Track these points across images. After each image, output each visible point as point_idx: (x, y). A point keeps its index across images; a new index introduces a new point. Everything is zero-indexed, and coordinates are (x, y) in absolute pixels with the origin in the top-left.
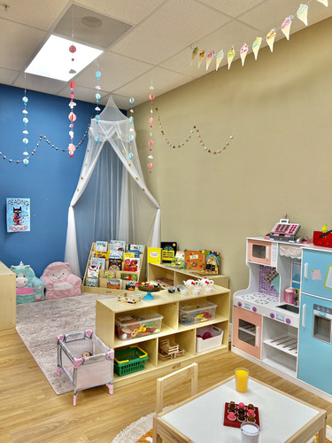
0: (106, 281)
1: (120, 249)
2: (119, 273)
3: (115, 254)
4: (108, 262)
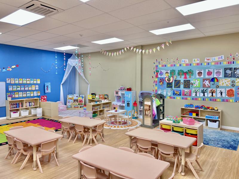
0: (74, 106)
1: (77, 97)
2: (77, 103)
3: (75, 98)
4: (73, 101)
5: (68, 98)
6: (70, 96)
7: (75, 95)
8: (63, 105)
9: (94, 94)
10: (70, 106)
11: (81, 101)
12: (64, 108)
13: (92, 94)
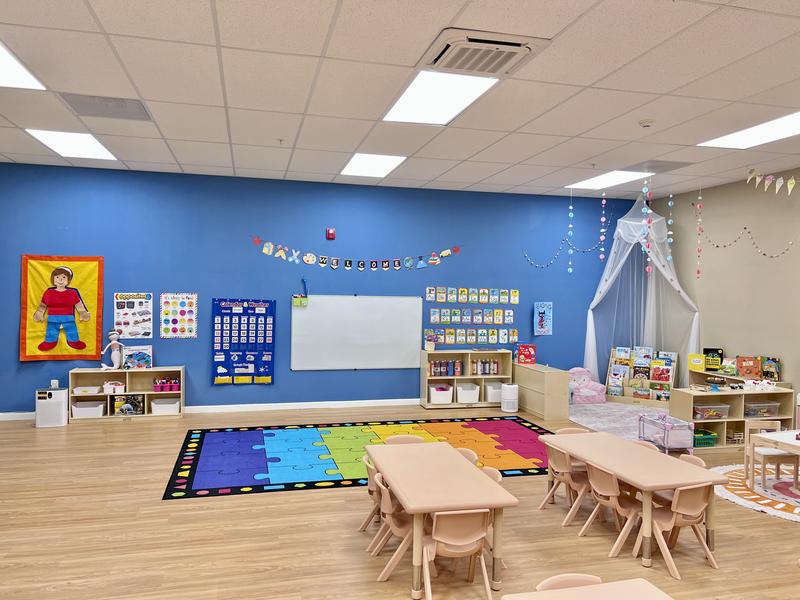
0: (633, 390)
1: (647, 356)
2: (647, 383)
3: (641, 362)
4: (632, 370)
5: (612, 360)
6: (620, 354)
7: (642, 351)
8: (593, 383)
9: (716, 351)
10: (619, 390)
11: (661, 375)
12: (594, 393)
13: (707, 351)
